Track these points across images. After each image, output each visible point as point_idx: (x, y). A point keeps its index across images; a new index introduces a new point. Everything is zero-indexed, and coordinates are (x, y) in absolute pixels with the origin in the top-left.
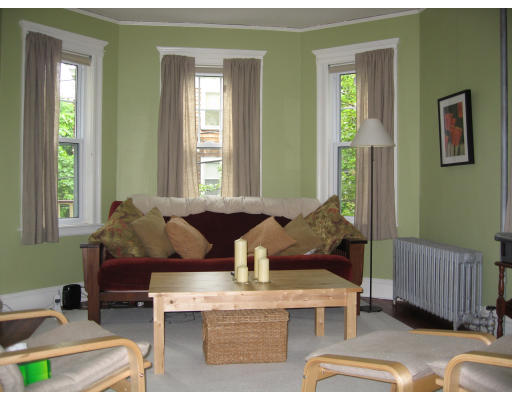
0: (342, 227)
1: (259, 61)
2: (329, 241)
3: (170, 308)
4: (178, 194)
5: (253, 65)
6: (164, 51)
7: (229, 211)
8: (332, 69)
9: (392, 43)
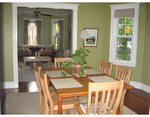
0: (53, 50)
1: (41, 21)
2: (51, 52)
3: (26, 61)
4: (27, 44)
5: (40, 21)
6: (24, 19)
7: (35, 47)
8: (54, 23)
9: (63, 19)
